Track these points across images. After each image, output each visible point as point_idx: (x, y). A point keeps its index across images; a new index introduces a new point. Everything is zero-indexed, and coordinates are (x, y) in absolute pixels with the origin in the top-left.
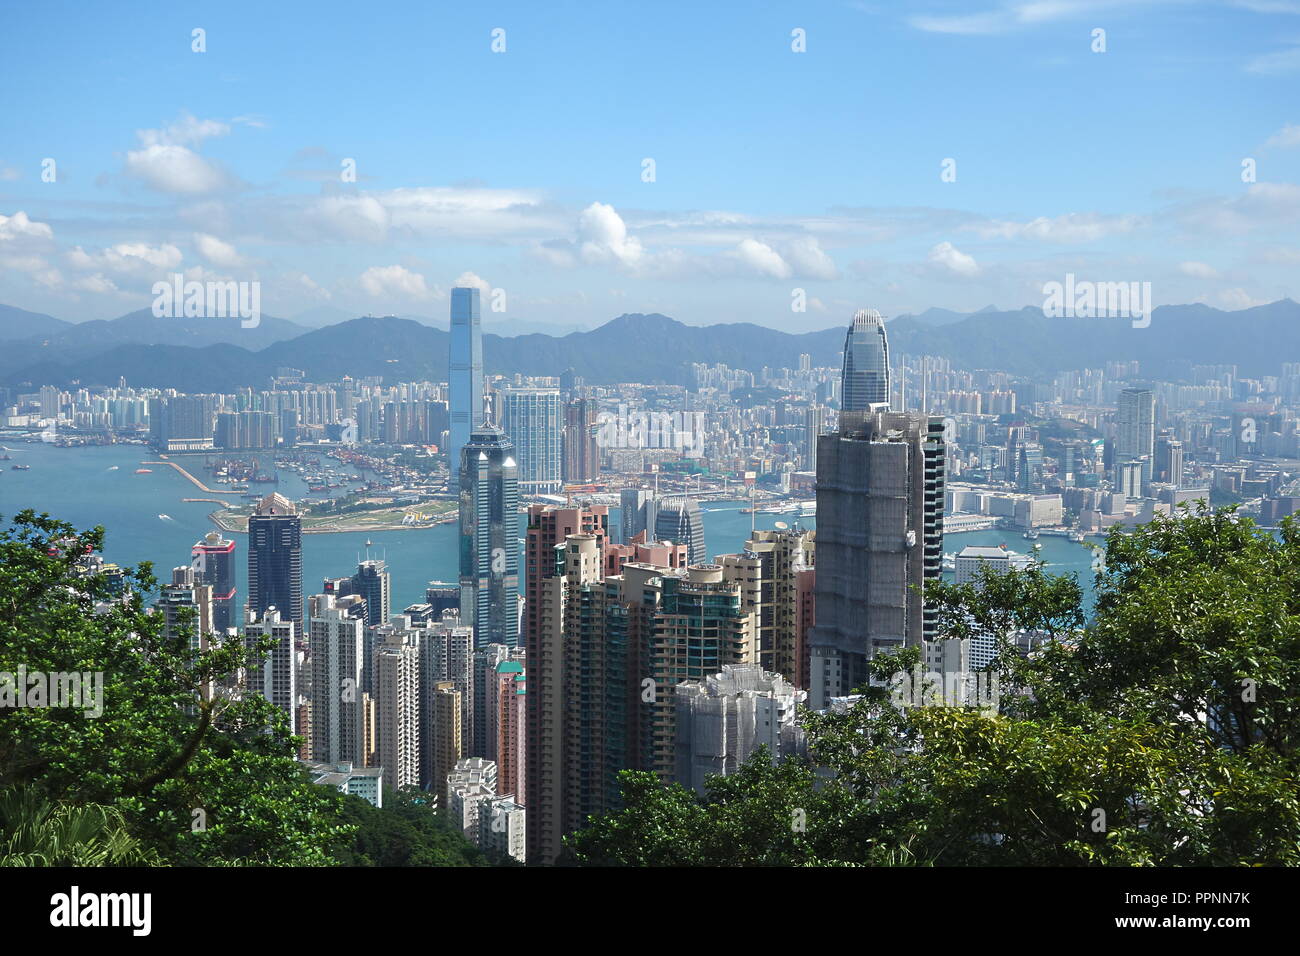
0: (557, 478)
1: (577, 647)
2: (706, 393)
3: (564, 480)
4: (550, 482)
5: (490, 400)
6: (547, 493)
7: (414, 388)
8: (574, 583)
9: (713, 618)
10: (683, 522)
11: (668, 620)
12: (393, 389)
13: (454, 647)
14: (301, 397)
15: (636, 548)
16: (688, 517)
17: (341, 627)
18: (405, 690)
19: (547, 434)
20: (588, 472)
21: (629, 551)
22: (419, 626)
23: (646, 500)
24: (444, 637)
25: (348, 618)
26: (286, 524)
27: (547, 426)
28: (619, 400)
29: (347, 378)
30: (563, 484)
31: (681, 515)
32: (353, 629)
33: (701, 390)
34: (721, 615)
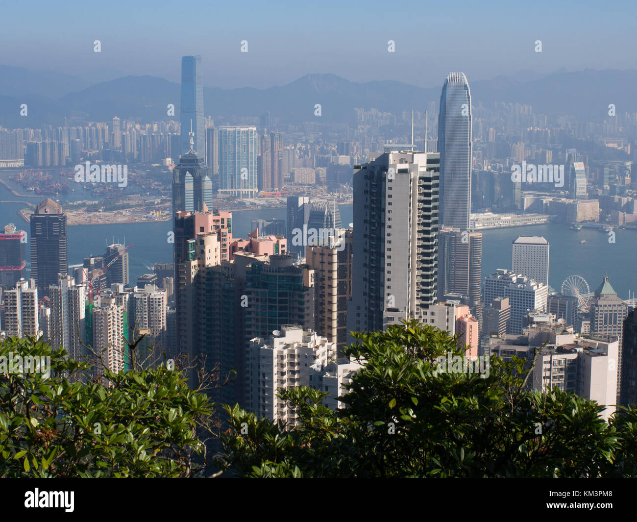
0: (255, 187)
1: (203, 309)
2: (363, 129)
3: (260, 188)
4: (251, 190)
5: (193, 135)
6: (248, 197)
7: (162, 124)
8: (202, 265)
9: (284, 291)
10: (327, 219)
11: (254, 292)
12: (148, 126)
13: (152, 305)
14: (84, 130)
15: (251, 241)
16: (330, 215)
17: (69, 292)
18: (114, 335)
19: (248, 156)
20: (276, 182)
21: (244, 244)
22: (129, 291)
23: (304, 204)
24: (145, 299)
25: (75, 286)
26: (56, 220)
27: (248, 151)
28: (302, 134)
29: (116, 118)
30: (259, 191)
31: (326, 214)
32: (76, 293)
33: (359, 127)
34: (290, 289)
